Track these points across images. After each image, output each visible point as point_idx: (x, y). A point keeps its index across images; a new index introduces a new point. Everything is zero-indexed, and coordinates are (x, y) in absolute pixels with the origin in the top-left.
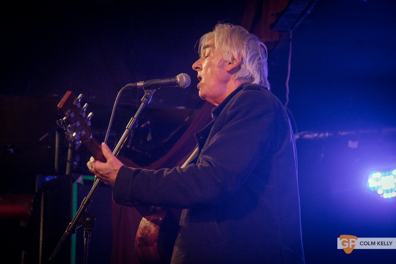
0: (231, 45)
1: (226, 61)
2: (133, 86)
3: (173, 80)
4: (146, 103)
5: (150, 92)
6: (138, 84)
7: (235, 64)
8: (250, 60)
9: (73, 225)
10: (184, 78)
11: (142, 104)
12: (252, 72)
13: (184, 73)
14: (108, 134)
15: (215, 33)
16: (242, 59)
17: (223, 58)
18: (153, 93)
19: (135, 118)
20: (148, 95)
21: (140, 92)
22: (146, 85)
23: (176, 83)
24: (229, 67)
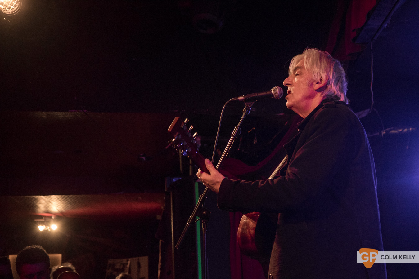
0: (321, 67)
1: (314, 81)
2: (235, 100)
3: (268, 93)
4: (246, 113)
5: (249, 104)
6: (239, 98)
8: (335, 81)
9: (193, 218)
10: (278, 90)
11: (244, 115)
12: (336, 92)
13: (277, 86)
14: (217, 141)
15: (305, 55)
16: (328, 79)
17: (312, 78)
18: (252, 105)
19: (238, 127)
20: (248, 107)
21: (241, 103)
22: (246, 98)
23: (271, 95)
24: (317, 86)
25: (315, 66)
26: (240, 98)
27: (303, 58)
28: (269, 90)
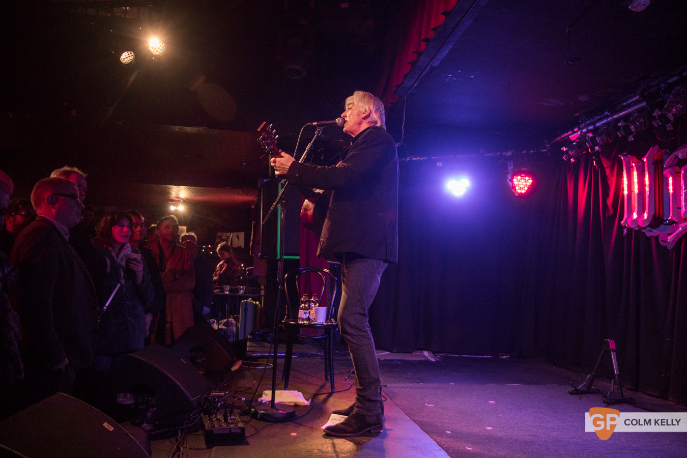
0: (364, 103)
1: (362, 112)
2: (310, 125)
3: (334, 121)
4: (318, 135)
5: (320, 128)
7: (367, 114)
8: (375, 112)
11: (316, 135)
12: (376, 119)
15: (354, 96)
16: (371, 111)
17: (359, 110)
18: (322, 129)
19: (312, 143)
20: (319, 130)
21: (314, 128)
22: (317, 124)
23: (336, 123)
24: (363, 116)
25: (360, 102)
26: (314, 124)
27: (353, 99)
28: (335, 120)
